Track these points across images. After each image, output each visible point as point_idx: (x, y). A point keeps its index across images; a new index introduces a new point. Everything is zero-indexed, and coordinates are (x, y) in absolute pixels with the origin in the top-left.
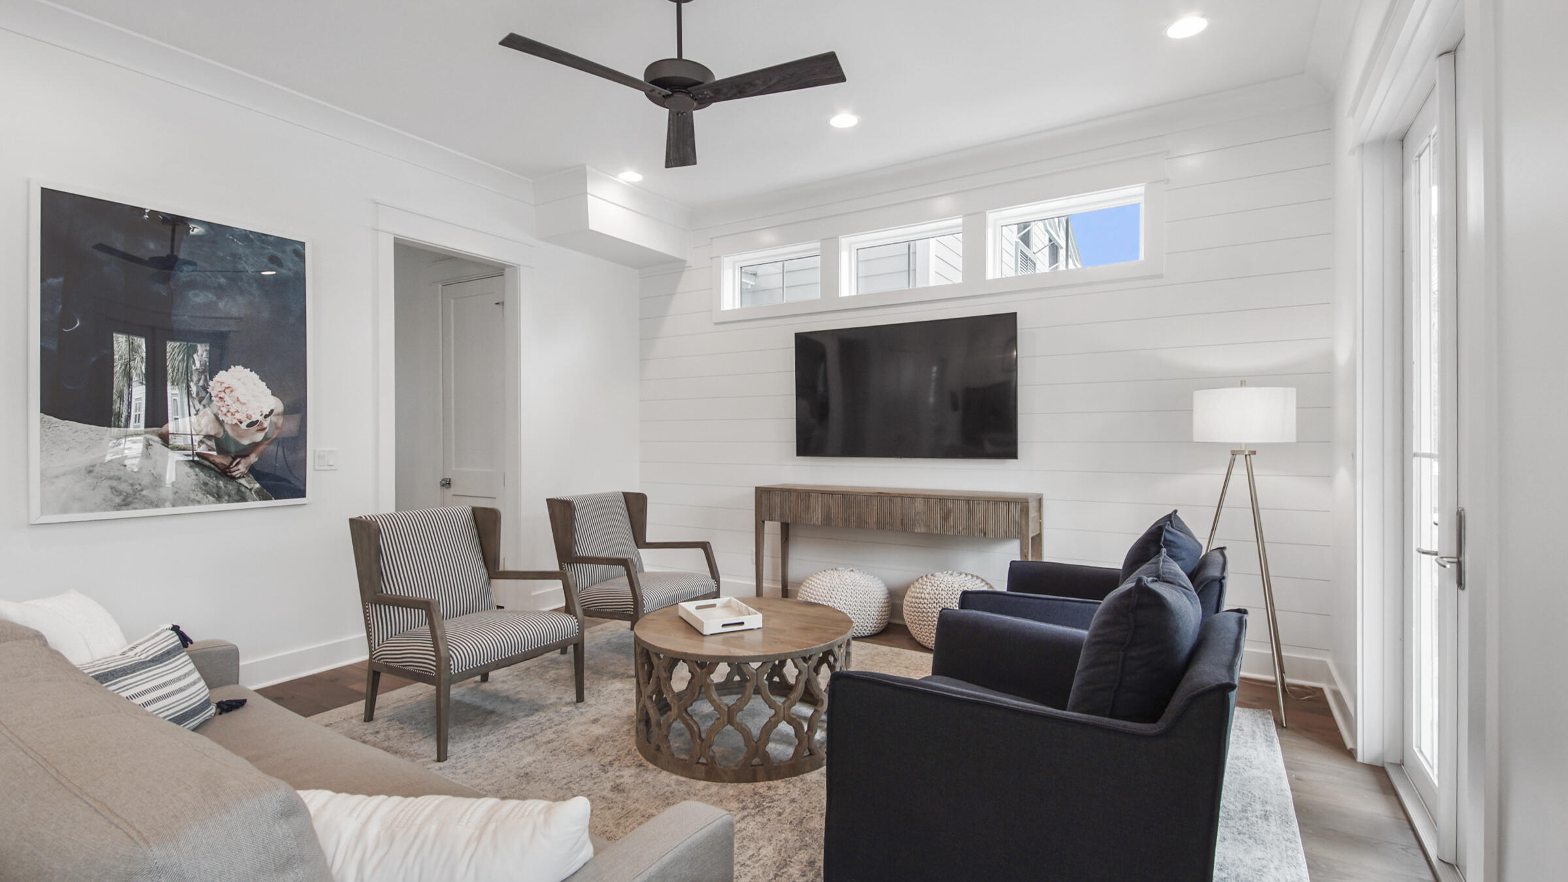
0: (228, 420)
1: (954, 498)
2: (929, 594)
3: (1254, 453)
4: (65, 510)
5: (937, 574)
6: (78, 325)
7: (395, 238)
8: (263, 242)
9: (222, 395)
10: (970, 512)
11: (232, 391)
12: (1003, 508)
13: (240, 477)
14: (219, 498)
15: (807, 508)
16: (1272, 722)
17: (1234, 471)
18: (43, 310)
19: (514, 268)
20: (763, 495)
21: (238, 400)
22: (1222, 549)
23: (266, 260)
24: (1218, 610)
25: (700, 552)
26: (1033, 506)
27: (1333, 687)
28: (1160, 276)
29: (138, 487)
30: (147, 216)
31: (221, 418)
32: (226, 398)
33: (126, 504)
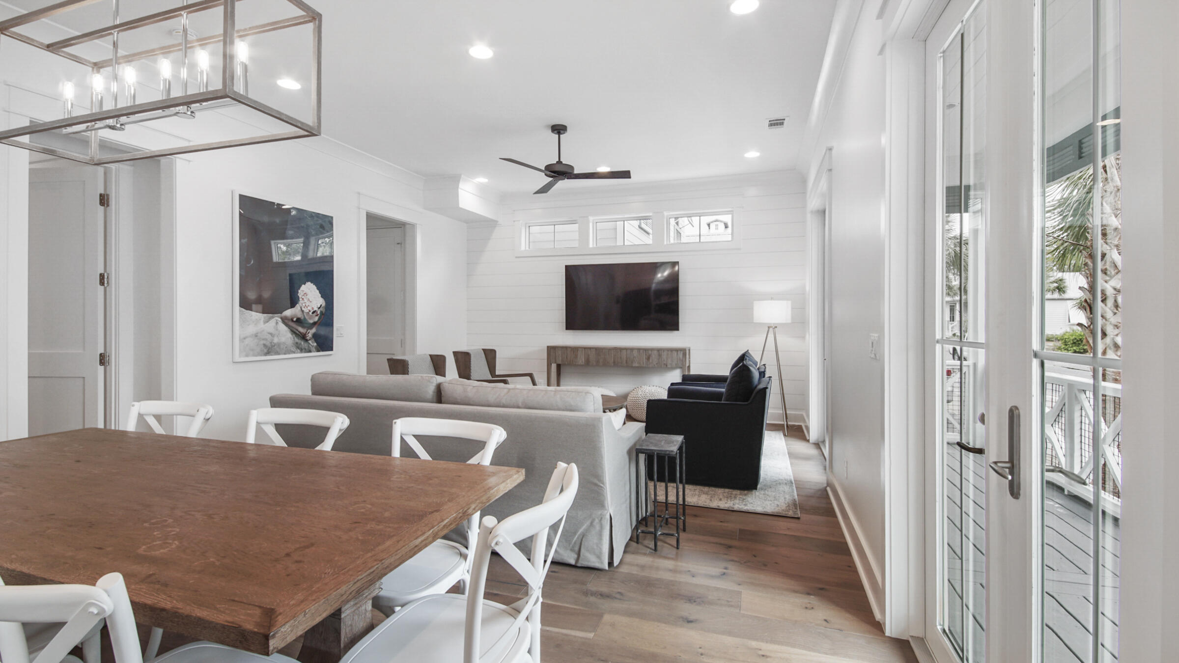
0: (306, 310)
1: (652, 350)
2: (641, 395)
3: (776, 327)
4: (247, 356)
5: (643, 386)
6: (252, 262)
7: (367, 212)
8: (318, 217)
9: (303, 297)
10: (660, 355)
11: (307, 295)
12: (675, 353)
13: (310, 340)
14: (302, 350)
15: (576, 357)
16: (782, 434)
17: (769, 335)
18: (240, 255)
19: (413, 226)
20: (551, 350)
21: (309, 300)
22: (764, 365)
23: (318, 227)
24: (764, 377)
25: (528, 378)
26: (687, 352)
27: (805, 424)
28: (739, 249)
29: (273, 344)
30: (276, 207)
31: (303, 309)
32: (305, 299)
33: (268, 353)
